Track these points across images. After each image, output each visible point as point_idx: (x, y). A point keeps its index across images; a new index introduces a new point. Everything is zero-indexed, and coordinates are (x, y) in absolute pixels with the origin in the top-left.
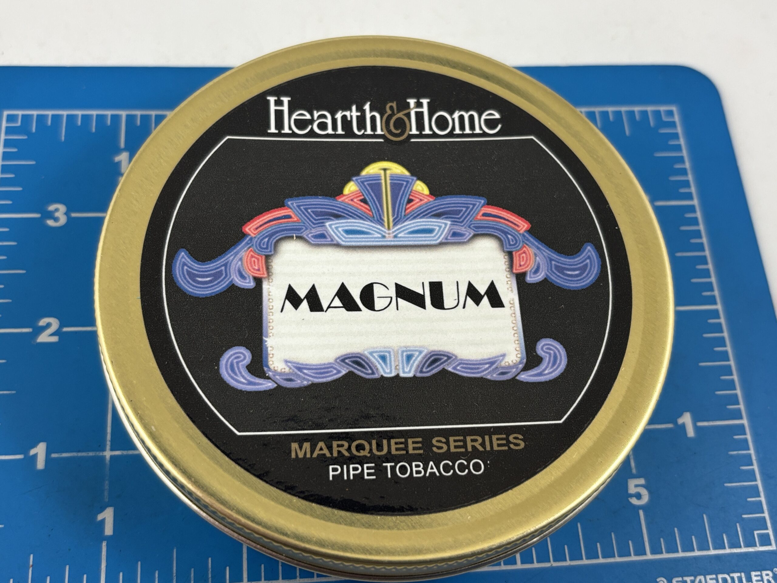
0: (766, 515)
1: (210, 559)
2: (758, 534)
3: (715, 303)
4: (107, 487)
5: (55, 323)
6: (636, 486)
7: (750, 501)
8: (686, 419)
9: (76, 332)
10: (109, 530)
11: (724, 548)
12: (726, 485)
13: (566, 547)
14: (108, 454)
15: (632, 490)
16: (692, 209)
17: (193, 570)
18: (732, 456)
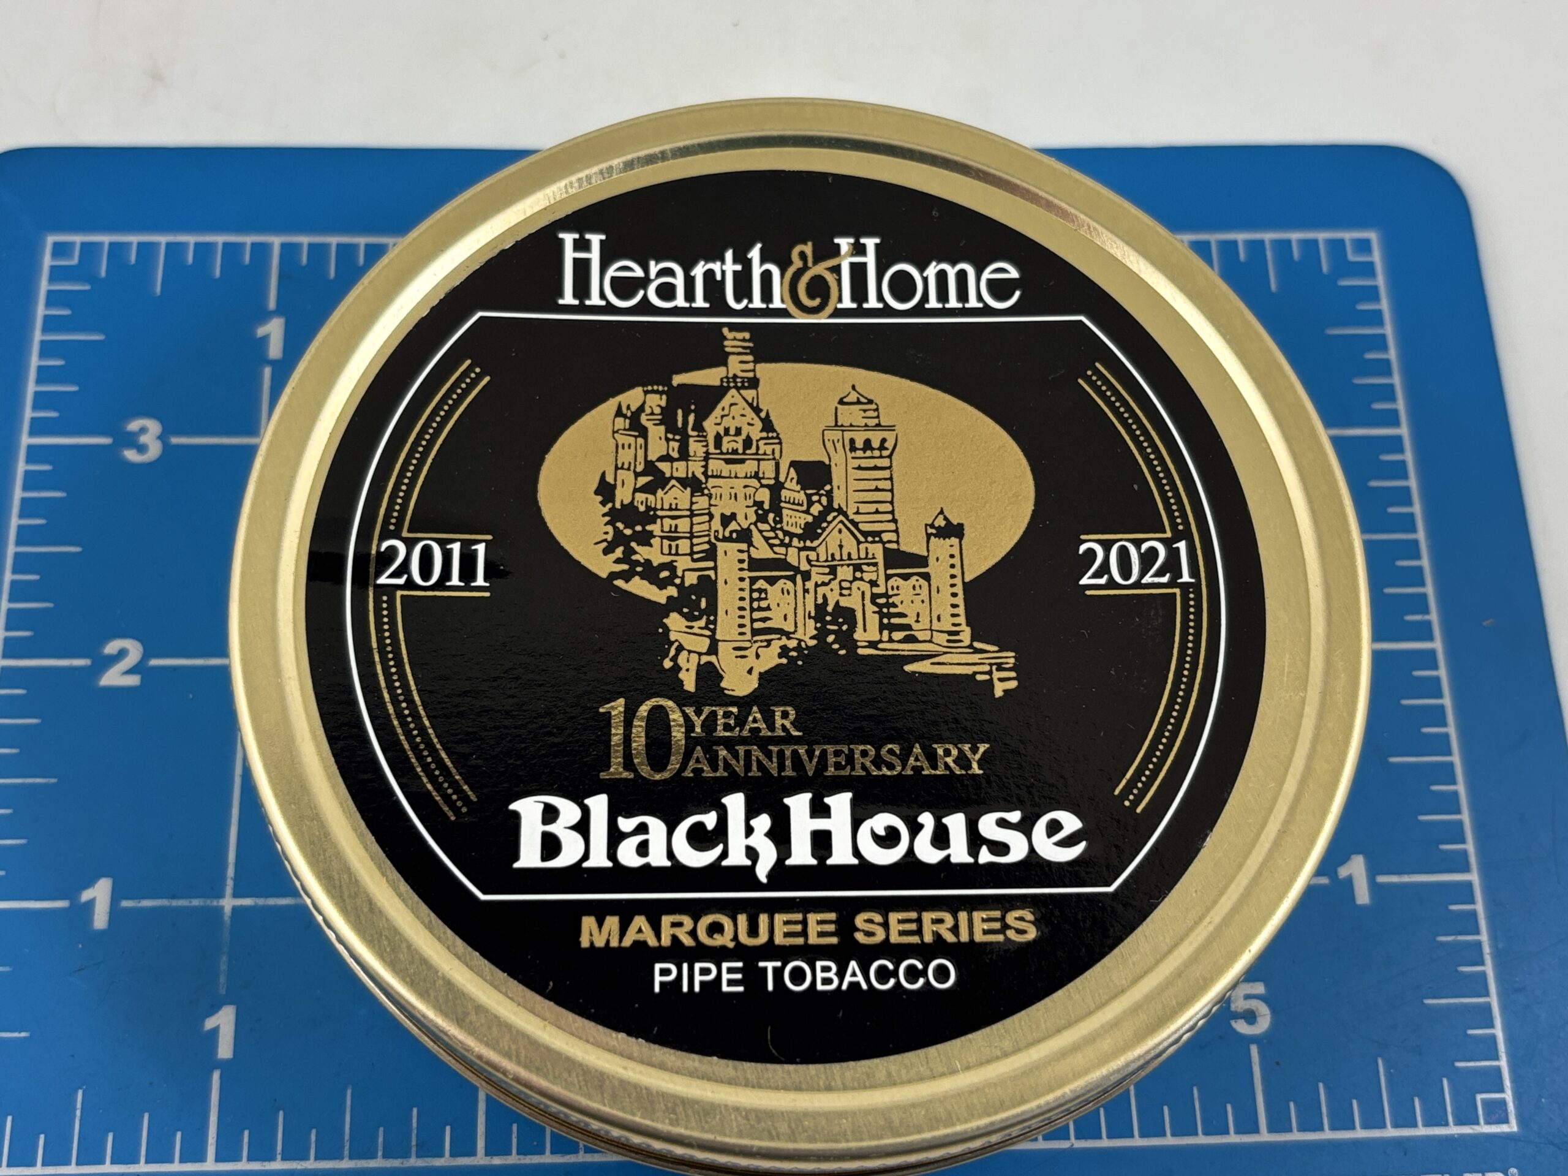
0: (1503, 1063)
1: (415, 1110)
2: (1483, 1100)
3: (1430, 638)
4: (223, 967)
5: (134, 650)
6: (1248, 997)
7: (1471, 1036)
8: (1356, 869)
9: (174, 669)
10: (225, 1050)
11: (1415, 1125)
12: (1427, 1001)
13: (1104, 1112)
14: (228, 903)
15: (1238, 1005)
16: (1395, 442)
17: (381, 1129)
18: (1442, 944)
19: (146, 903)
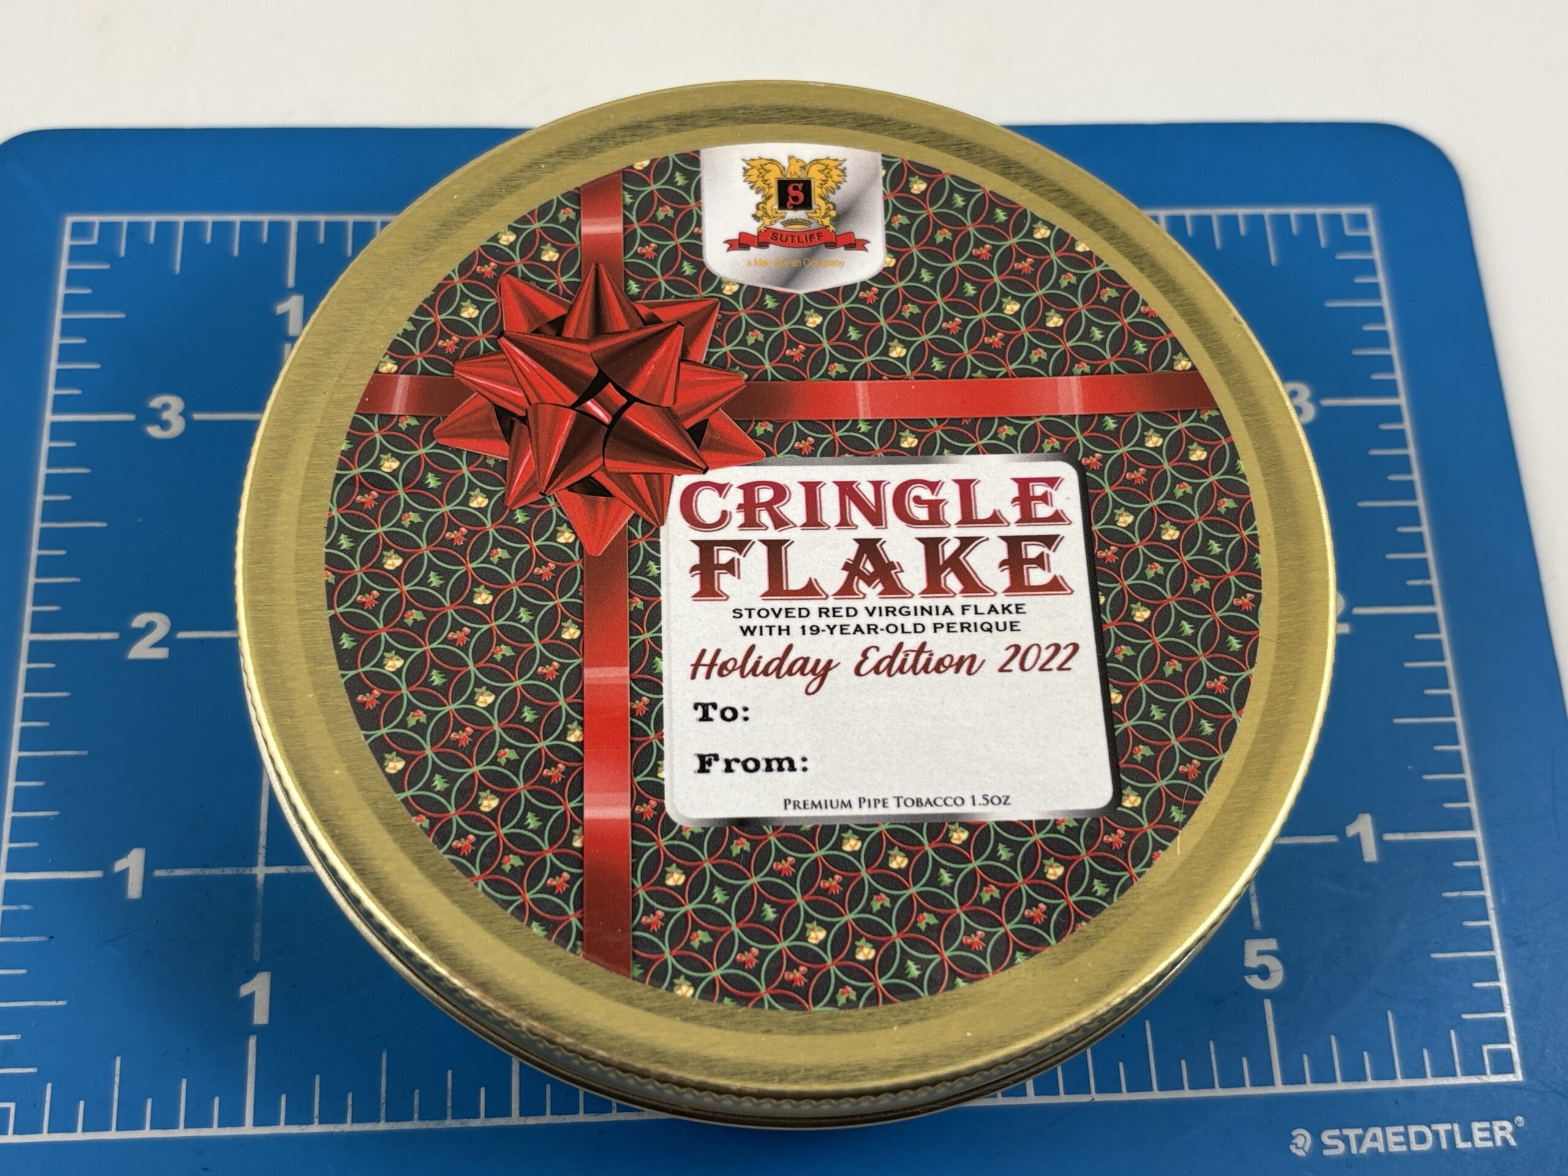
0: (1508, 1015)
1: (450, 1073)
2: (1490, 1052)
3: (1431, 602)
4: (257, 934)
5: (162, 623)
6: (1261, 953)
7: (1477, 989)
8: (1363, 827)
9: (202, 641)
10: (261, 1016)
11: (1424, 1076)
12: (1434, 956)
13: (1121, 1065)
14: (261, 871)
15: (1252, 960)
16: (1394, 413)
17: (417, 1091)
18: (1448, 900)
19: (179, 872)
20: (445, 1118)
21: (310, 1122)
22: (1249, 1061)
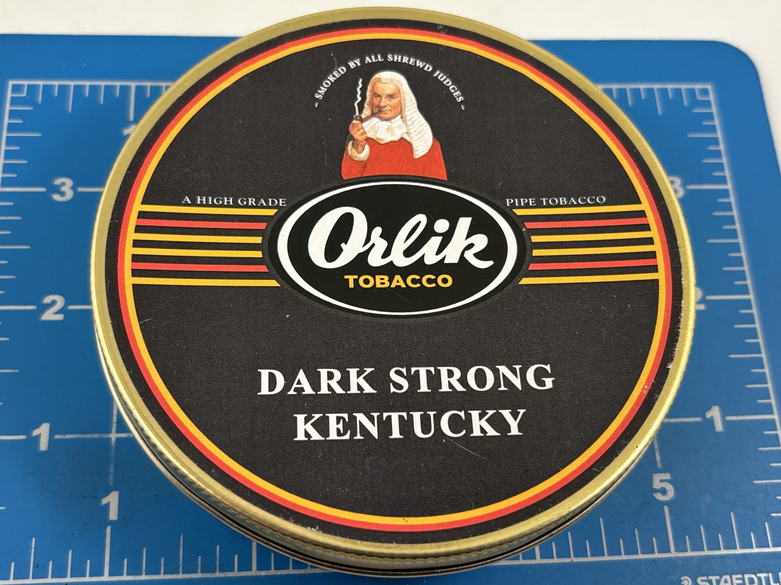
1: (218, 547)
3: (747, 293)
4: (112, 470)
5: (60, 301)
6: (662, 481)
7: (780, 500)
8: (715, 413)
9: (82, 311)
10: (113, 515)
11: (752, 547)
12: (755, 482)
13: (587, 542)
14: (114, 436)
15: (657, 485)
16: (725, 193)
17: (200, 557)
18: (761, 452)
19: (68, 436)
20: (216, 572)
21: (140, 574)
22: (657, 539)
